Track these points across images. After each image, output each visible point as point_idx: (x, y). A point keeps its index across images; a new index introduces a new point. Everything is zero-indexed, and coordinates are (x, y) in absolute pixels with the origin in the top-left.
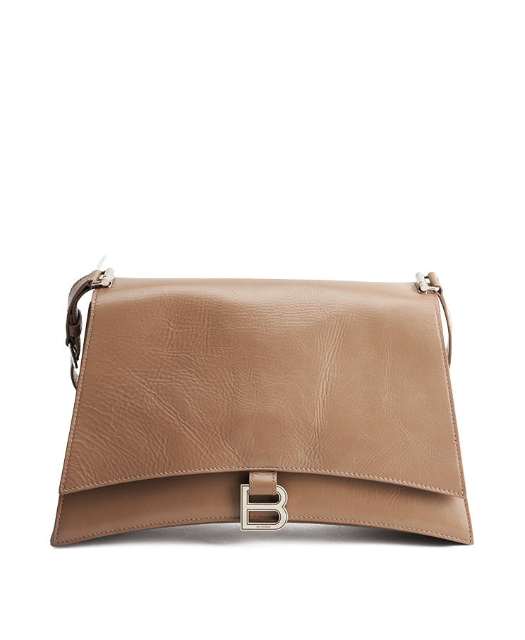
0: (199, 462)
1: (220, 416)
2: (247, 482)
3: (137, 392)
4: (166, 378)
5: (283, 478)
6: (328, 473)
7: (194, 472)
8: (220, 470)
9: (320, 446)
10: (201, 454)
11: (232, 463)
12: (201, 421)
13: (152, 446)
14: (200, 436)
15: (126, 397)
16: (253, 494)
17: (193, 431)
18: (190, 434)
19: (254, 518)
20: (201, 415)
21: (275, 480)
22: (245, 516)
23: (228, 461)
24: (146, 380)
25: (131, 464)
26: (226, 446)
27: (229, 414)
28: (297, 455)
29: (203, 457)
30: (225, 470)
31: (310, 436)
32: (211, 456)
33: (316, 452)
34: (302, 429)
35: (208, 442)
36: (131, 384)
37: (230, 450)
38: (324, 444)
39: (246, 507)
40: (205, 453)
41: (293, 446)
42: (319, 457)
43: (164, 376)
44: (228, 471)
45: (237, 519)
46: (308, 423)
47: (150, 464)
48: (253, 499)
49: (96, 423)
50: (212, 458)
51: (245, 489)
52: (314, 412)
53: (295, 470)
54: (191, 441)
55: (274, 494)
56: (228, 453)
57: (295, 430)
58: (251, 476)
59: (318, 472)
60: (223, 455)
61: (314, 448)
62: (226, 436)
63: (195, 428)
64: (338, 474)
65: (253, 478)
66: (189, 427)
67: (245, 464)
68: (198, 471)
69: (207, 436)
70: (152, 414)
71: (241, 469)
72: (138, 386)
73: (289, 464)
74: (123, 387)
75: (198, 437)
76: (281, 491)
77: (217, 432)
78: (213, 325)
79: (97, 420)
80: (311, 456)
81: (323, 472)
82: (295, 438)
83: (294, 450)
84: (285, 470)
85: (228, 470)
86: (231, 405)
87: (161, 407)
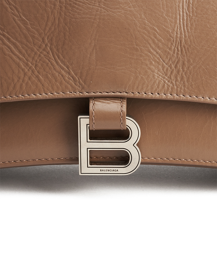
0: (21, 85)
1: (50, 24)
2: (85, 111)
6: (194, 99)
7: (15, 98)
8: (50, 96)
9: (184, 64)
10: (25, 74)
11: (66, 87)
12: (25, 31)
14: (24, 51)
16: (95, 128)
17: (14, 44)
18: (9, 47)
19: (96, 159)
20: (25, 23)
21: (125, 109)
22: (84, 156)
23: (61, 83)
26: (57, 63)
27: (62, 20)
28: (154, 76)
29: (26, 79)
30: (56, 95)
31: (170, 49)
32: (37, 77)
33: (178, 72)
34: (159, 40)
35: (33, 58)
37: (63, 69)
38: (189, 61)
40: (30, 73)
41: (148, 63)
42: (182, 78)
44: (61, 97)
45: (75, 159)
46: (168, 32)
48: (94, 135)
50: (39, 80)
51: (84, 122)
52: (176, 18)
53: (150, 96)
54: (11, 58)
55: (122, 128)
56: (60, 73)
57: (151, 42)
58: (91, 105)
59: (182, 98)
60: (53, 75)
61: (176, 67)
62: (58, 50)
63: (17, 40)
64: (208, 100)
65: (96, 106)
66: (8, 39)
67: (83, 88)
68: (21, 98)
69: (32, 50)
71: (78, 95)
73: (142, 89)
75: (20, 52)
76: (131, 124)
77: (46, 45)
80: (172, 77)
81: (188, 98)
82: (150, 52)
83: (150, 68)
84: (137, 95)
85: (61, 95)
86: (64, 9)
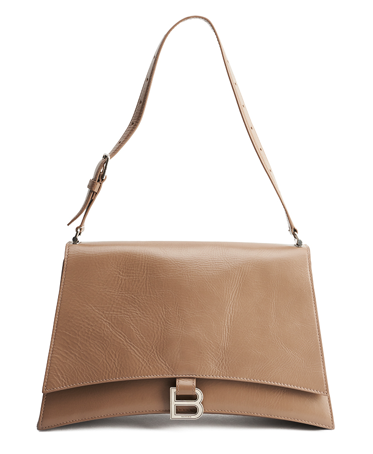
0: (140, 371)
1: (155, 339)
2: (174, 385)
3: (97, 322)
4: (117, 311)
5: (201, 383)
6: (232, 378)
7: (137, 378)
8: (155, 377)
9: (226, 360)
10: (142, 365)
11: (164, 372)
12: (142, 343)
13: (107, 359)
14: (142, 353)
15: (89, 324)
16: (179, 394)
17: (136, 349)
18: (134, 351)
19: (179, 410)
20: (142, 338)
21: (195, 384)
22: (173, 409)
23: (161, 370)
24: (103, 313)
25: (93, 373)
26: (159, 359)
27: (162, 337)
28: (210, 367)
29: (143, 368)
30: (159, 376)
31: (219, 352)
32: (149, 367)
33: (223, 364)
34: (213, 348)
35: (147, 357)
36: (93, 315)
37: (162, 363)
38: (229, 358)
39: (174, 403)
40: (145, 365)
41: (207, 360)
42: (225, 367)
43: (115, 310)
44: (161, 377)
45: (168, 411)
46: (218, 343)
47: (106, 372)
48: (179, 398)
49: (68, 343)
50: (150, 369)
51: (173, 391)
52: (222, 336)
53: (208, 377)
54: (135, 356)
55: (194, 394)
56: (161, 365)
57: (208, 348)
58: (177, 382)
59: (225, 378)
60: (157, 366)
61: (222, 361)
62: (160, 353)
63: (138, 347)
64: (239, 379)
65: (180, 382)
66: (133, 346)
67: (173, 373)
68: (140, 378)
69: (146, 353)
70: (107, 337)
71: (170, 376)
72: (98, 317)
73: (204, 373)
74: (87, 318)
75: (140, 354)
76: (198, 392)
77: (154, 350)
78: (150, 274)
79: (68, 341)
80: (220, 367)
81: (228, 378)
82: (208, 354)
83: (208, 363)
84: (201, 377)
85: (161, 376)
86: (163, 331)
87: (113, 332)
